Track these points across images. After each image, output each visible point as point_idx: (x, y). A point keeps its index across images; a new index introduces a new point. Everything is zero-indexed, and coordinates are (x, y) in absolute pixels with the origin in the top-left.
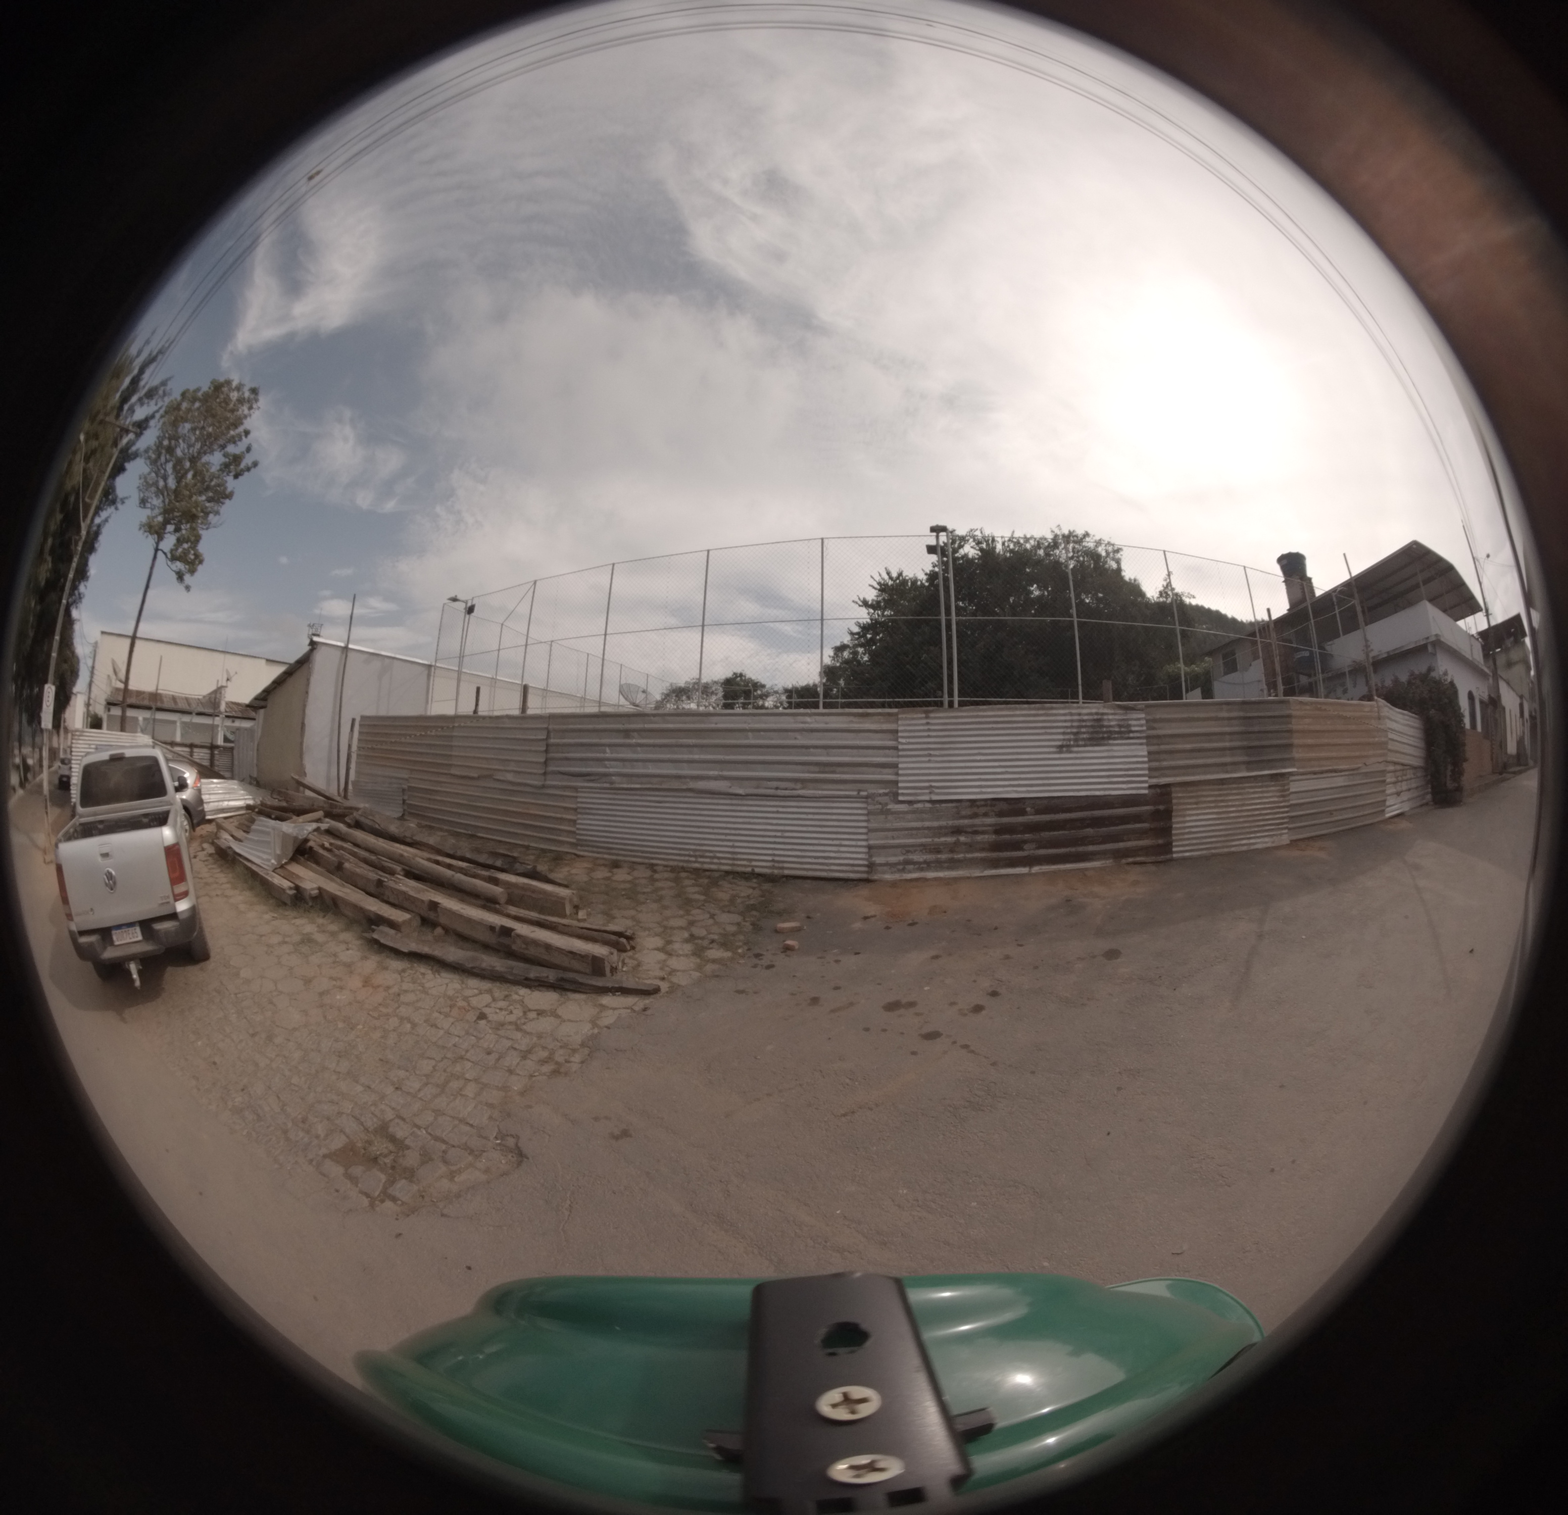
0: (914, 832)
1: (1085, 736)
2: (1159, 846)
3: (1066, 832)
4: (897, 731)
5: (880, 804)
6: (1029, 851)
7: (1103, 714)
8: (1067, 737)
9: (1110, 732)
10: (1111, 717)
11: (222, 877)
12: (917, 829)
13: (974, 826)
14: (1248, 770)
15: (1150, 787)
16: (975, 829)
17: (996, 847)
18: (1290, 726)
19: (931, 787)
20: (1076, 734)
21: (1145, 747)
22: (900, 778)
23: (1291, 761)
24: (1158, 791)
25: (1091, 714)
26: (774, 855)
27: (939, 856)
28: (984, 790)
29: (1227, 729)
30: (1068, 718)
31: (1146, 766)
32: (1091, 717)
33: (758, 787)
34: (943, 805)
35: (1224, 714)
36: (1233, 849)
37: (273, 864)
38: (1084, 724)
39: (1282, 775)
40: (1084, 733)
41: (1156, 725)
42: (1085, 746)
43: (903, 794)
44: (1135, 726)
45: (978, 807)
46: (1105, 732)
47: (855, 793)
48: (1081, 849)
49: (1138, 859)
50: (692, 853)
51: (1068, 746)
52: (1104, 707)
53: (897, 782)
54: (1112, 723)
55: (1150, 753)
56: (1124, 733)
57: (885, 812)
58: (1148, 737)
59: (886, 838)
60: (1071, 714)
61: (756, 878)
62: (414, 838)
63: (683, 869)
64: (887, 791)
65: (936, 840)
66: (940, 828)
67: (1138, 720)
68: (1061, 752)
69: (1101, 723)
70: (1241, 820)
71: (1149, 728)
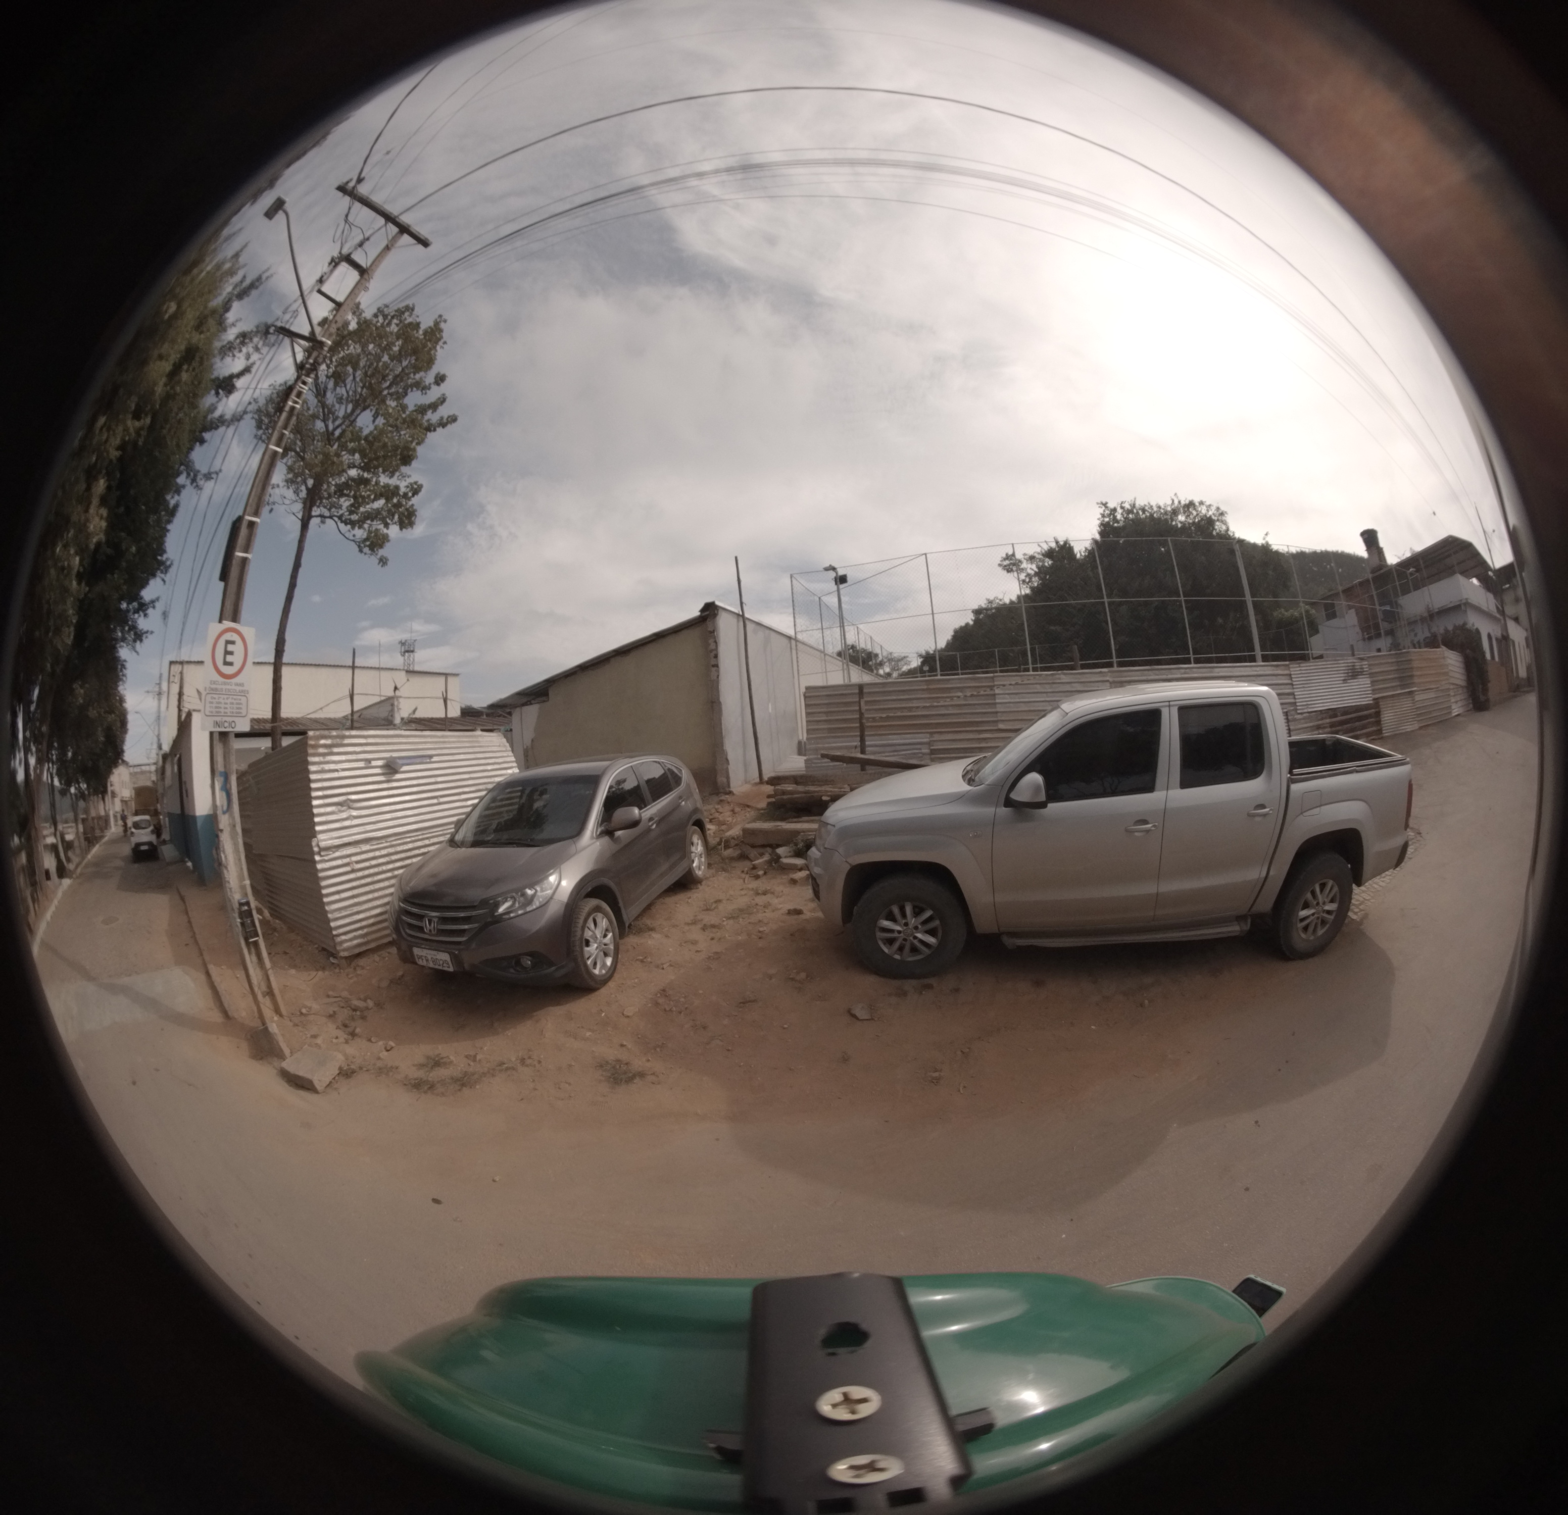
2: (1379, 730)
3: (1351, 725)
4: (1290, 675)
14: (1401, 690)
15: (1373, 700)
18: (1412, 665)
19: (1307, 705)
20: (1348, 673)
21: (1369, 679)
22: (1297, 701)
23: (1414, 684)
24: (1376, 701)
28: (1324, 704)
29: (1392, 668)
31: (1371, 689)
35: (1390, 661)
36: (1401, 732)
39: (1412, 692)
42: (1351, 679)
43: (1299, 709)
44: (1365, 667)
46: (1356, 672)
52: (1354, 657)
53: (1295, 703)
55: (1372, 682)
56: (1362, 672)
57: (1295, 720)
58: (1370, 674)
66: (1313, 726)
67: (1366, 664)
68: (1345, 683)
69: (1355, 666)
70: (1401, 716)
71: (1370, 669)
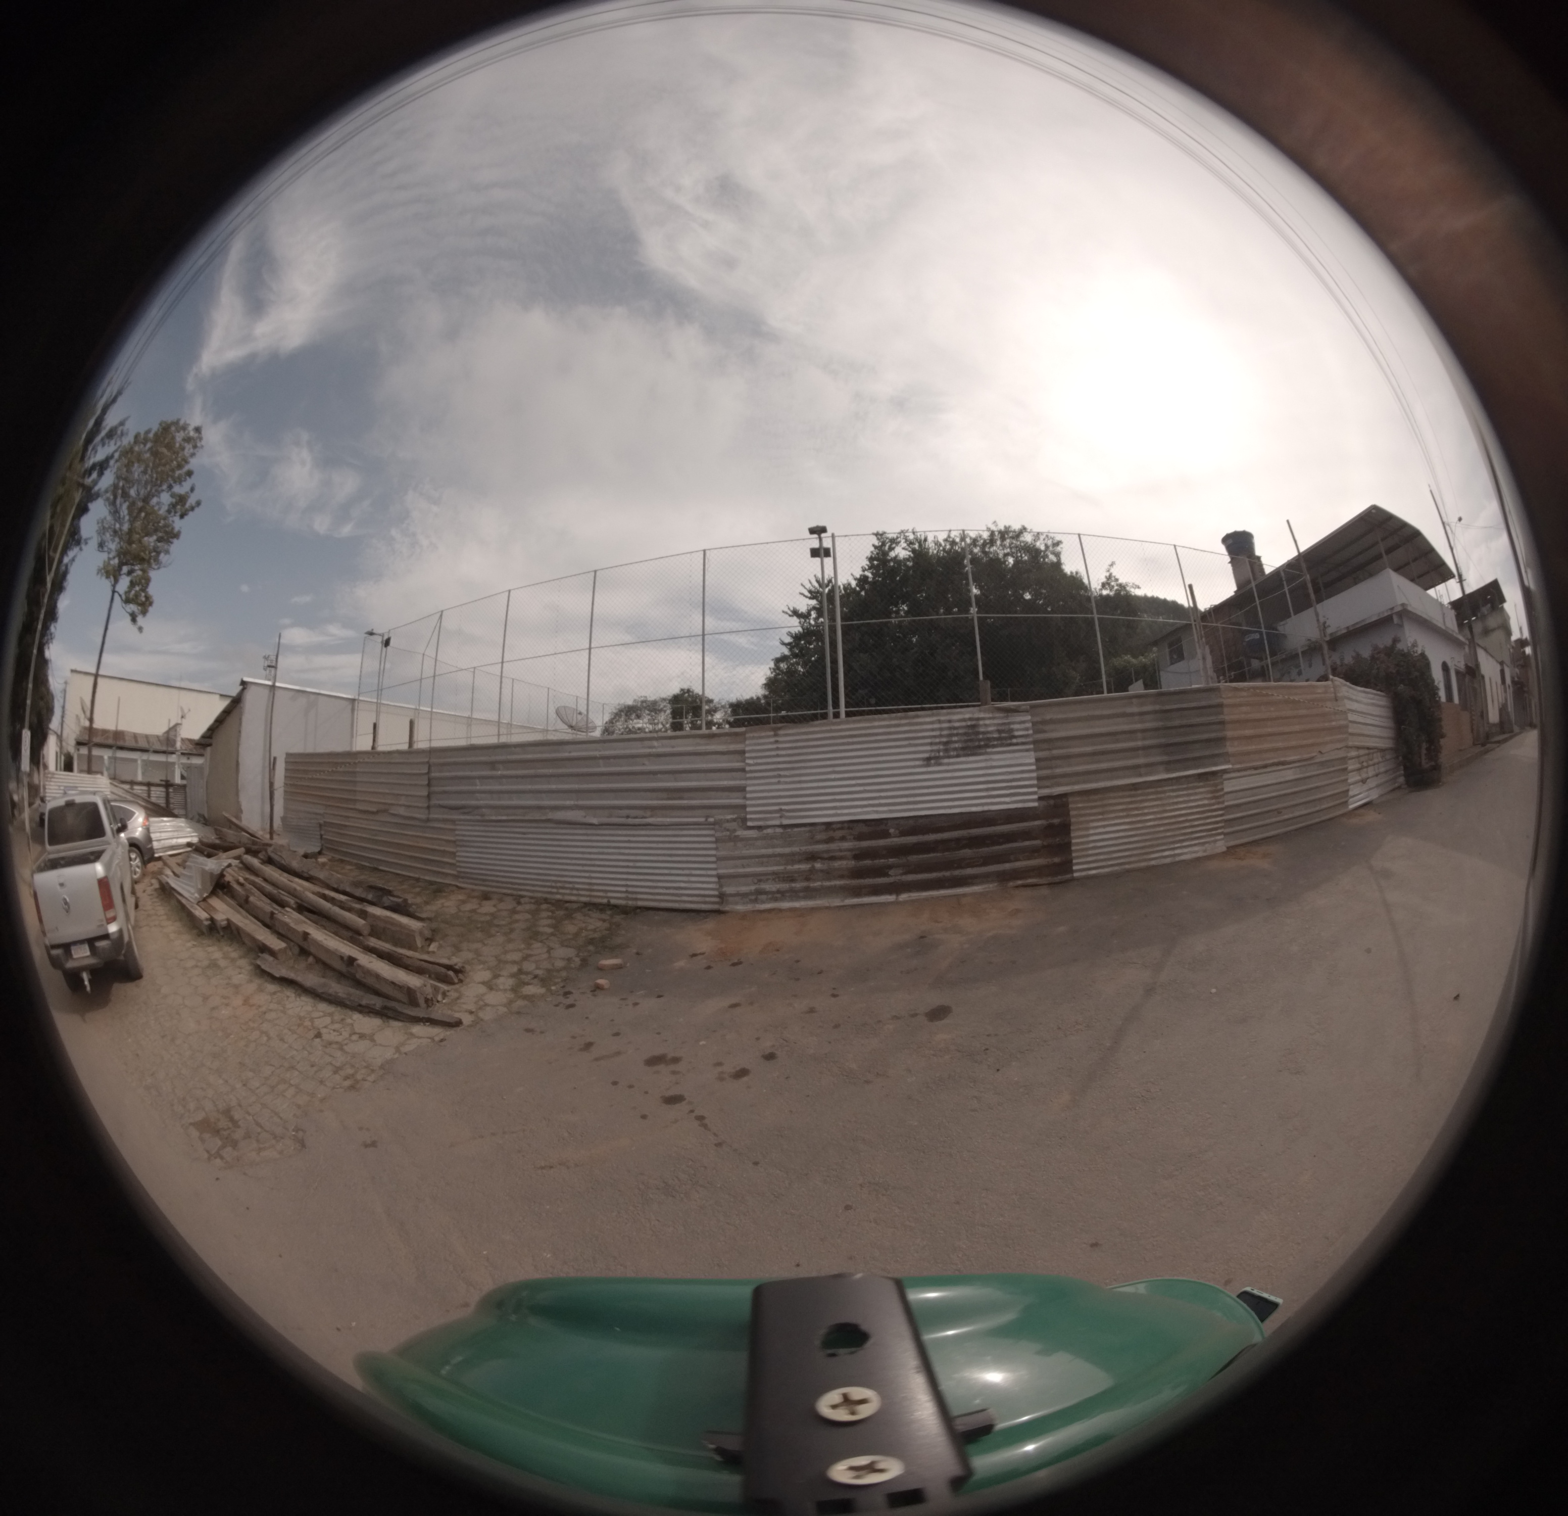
0: (765, 860)
1: (957, 745)
2: (1055, 864)
3: (939, 854)
4: (743, 752)
5: (728, 830)
6: (895, 876)
7: (978, 719)
8: (935, 748)
9: (989, 739)
10: (987, 722)
11: (161, 910)
12: (769, 856)
13: (828, 851)
14: (1168, 771)
15: (1041, 799)
16: (831, 854)
17: (857, 873)
18: (1221, 717)
19: (781, 810)
20: (946, 743)
21: (1032, 753)
22: (748, 802)
23: (1225, 757)
24: (1052, 802)
25: (964, 720)
26: (627, 886)
27: (793, 885)
28: (839, 812)
29: (1139, 726)
30: (936, 726)
31: (1034, 775)
32: (964, 724)
33: (610, 816)
34: (796, 830)
36: (1153, 863)
37: (196, 897)
38: (955, 732)
39: (1214, 773)
40: (956, 742)
41: (1047, 728)
42: (958, 756)
43: (751, 820)
44: (1018, 730)
45: (834, 830)
46: (980, 740)
47: (702, 820)
48: (957, 873)
49: (1030, 881)
50: (553, 884)
51: (937, 758)
52: (980, 711)
53: (744, 807)
54: (990, 729)
55: (1038, 760)
56: (1006, 738)
57: (733, 840)
58: (1035, 742)
59: (736, 867)
60: (940, 722)
61: (611, 909)
62: (309, 873)
63: (546, 901)
64: (734, 816)
65: (789, 867)
66: (793, 854)
67: (1022, 724)
68: (928, 765)
69: (977, 730)
70: (1162, 829)
71: (1036, 732)
